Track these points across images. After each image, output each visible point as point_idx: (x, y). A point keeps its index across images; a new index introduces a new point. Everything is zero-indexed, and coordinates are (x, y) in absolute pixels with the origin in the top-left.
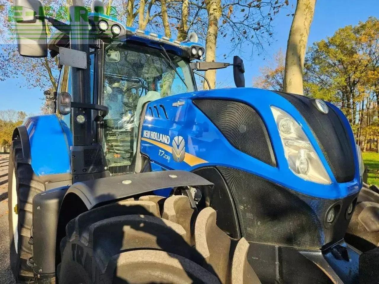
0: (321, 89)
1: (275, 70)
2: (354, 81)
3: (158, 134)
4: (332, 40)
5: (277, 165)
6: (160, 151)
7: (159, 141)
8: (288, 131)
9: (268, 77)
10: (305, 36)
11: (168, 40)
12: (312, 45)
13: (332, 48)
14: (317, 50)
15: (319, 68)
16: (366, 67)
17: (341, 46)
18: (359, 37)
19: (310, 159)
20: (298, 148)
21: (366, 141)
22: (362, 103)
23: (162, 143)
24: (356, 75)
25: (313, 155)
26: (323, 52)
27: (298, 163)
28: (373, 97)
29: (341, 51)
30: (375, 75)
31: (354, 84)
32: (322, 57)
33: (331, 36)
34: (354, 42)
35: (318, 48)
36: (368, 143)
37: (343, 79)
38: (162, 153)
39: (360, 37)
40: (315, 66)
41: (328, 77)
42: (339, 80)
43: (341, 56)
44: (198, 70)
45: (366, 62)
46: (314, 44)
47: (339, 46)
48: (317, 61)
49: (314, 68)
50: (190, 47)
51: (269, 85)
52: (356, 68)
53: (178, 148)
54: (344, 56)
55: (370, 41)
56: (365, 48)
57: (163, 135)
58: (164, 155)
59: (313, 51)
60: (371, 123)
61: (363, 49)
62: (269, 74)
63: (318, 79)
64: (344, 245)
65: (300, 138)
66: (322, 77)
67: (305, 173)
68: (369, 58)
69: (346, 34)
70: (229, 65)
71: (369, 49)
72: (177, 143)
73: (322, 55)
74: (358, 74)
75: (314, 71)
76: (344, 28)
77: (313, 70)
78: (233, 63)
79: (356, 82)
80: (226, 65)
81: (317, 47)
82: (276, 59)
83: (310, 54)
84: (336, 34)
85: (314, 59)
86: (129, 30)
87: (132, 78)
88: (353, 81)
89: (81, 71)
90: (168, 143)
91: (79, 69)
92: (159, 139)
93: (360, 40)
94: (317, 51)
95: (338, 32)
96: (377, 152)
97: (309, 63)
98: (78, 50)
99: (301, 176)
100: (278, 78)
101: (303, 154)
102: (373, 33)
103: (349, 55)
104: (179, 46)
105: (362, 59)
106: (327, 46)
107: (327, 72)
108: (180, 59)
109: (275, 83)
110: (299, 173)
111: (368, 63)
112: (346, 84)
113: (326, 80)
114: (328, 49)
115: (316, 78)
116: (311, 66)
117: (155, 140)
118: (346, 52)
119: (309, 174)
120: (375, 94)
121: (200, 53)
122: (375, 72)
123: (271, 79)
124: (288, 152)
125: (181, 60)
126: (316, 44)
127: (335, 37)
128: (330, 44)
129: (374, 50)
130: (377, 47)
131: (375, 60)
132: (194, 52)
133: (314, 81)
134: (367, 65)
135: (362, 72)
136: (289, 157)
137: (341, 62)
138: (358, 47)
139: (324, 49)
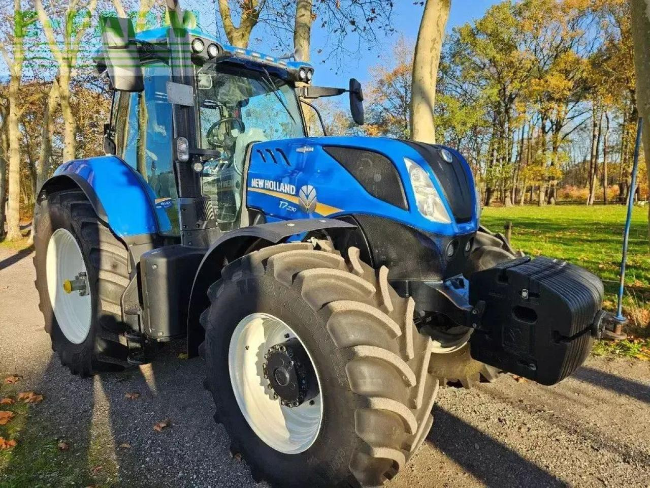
0: (463, 106)
1: (392, 72)
2: (511, 95)
3: (278, 183)
4: (481, 24)
5: (409, 209)
6: (282, 202)
7: (280, 192)
8: (417, 179)
9: (381, 83)
10: (437, 43)
11: (272, 61)
12: (451, 32)
13: (481, 39)
14: (459, 40)
15: (461, 71)
16: (528, 71)
17: (494, 36)
18: (521, 21)
19: (435, 203)
20: (426, 195)
21: (525, 190)
22: (521, 129)
23: (284, 193)
24: (514, 85)
25: (438, 200)
26: (467, 44)
27: (425, 207)
28: (538, 119)
29: (494, 44)
30: (540, 86)
31: (511, 100)
32: (466, 52)
33: (480, 18)
34: (513, 30)
35: (460, 38)
36: (527, 192)
37: (495, 91)
38: (283, 205)
39: (523, 22)
40: (455, 68)
41: (474, 87)
42: (489, 92)
43: (493, 53)
44: (305, 98)
45: (530, 65)
46: (454, 30)
47: (490, 35)
48: (457, 59)
49: (453, 71)
50: (298, 69)
51: (383, 97)
52: (515, 73)
53: (307, 198)
54: (497, 53)
55: (537, 29)
56: (529, 40)
57: (286, 185)
58: (287, 207)
59: (452, 42)
60: (533, 160)
61: (526, 41)
62: (384, 78)
63: (459, 90)
64: (462, 277)
65: (428, 186)
66: (465, 86)
67: (431, 215)
68: (533, 58)
69: (502, 16)
70: (344, 91)
71: (535, 42)
72: (305, 192)
73: (465, 50)
74: (516, 84)
75: (453, 77)
76: (500, 5)
77: (452, 75)
78: (349, 89)
79: (514, 96)
80: (340, 92)
81: (458, 35)
82: (395, 53)
83: (448, 46)
84: (487, 14)
85: (454, 56)
86: (228, 51)
87: (206, 102)
88: (509, 94)
89: (185, 110)
90: (294, 193)
91: (183, 107)
92: (279, 188)
93: (523, 27)
94: (458, 42)
95: (490, 12)
96: (539, 206)
97: (447, 62)
98: (182, 83)
99: (428, 217)
100: (398, 85)
101: (430, 201)
102: (541, 16)
103: (505, 51)
104: (285, 67)
105: (523, 59)
106: (473, 34)
107: (473, 77)
108: (283, 82)
109: (392, 94)
110: (426, 215)
111: (532, 66)
112: (499, 99)
113: (472, 90)
114: (474, 39)
115: (457, 87)
116: (450, 67)
117: (273, 190)
118: (500, 46)
119: (434, 215)
120: (540, 116)
121: (309, 76)
122: (542, 80)
123: (386, 86)
124: (418, 197)
125: (284, 85)
126: (457, 30)
127: (485, 19)
128: (478, 32)
129: (541, 45)
130: (546, 40)
131: (543, 61)
132: (303, 75)
133: (454, 93)
134: (531, 68)
135: (523, 81)
136: (419, 202)
137: (493, 61)
138: (519, 38)
139: (468, 40)
